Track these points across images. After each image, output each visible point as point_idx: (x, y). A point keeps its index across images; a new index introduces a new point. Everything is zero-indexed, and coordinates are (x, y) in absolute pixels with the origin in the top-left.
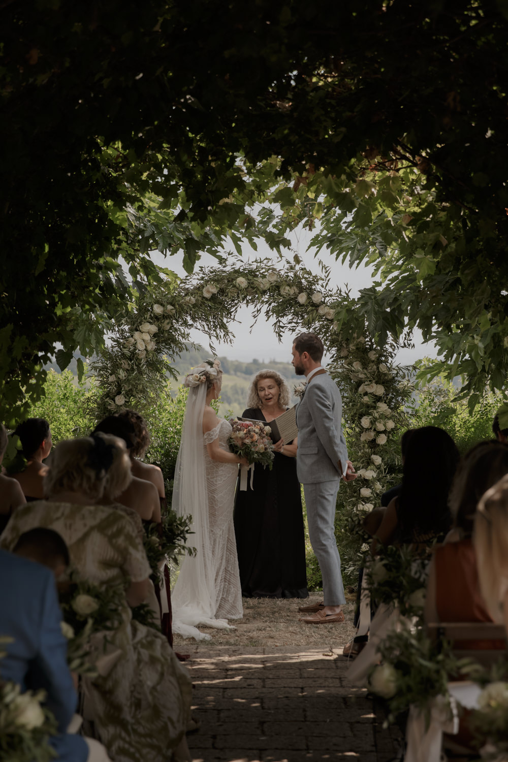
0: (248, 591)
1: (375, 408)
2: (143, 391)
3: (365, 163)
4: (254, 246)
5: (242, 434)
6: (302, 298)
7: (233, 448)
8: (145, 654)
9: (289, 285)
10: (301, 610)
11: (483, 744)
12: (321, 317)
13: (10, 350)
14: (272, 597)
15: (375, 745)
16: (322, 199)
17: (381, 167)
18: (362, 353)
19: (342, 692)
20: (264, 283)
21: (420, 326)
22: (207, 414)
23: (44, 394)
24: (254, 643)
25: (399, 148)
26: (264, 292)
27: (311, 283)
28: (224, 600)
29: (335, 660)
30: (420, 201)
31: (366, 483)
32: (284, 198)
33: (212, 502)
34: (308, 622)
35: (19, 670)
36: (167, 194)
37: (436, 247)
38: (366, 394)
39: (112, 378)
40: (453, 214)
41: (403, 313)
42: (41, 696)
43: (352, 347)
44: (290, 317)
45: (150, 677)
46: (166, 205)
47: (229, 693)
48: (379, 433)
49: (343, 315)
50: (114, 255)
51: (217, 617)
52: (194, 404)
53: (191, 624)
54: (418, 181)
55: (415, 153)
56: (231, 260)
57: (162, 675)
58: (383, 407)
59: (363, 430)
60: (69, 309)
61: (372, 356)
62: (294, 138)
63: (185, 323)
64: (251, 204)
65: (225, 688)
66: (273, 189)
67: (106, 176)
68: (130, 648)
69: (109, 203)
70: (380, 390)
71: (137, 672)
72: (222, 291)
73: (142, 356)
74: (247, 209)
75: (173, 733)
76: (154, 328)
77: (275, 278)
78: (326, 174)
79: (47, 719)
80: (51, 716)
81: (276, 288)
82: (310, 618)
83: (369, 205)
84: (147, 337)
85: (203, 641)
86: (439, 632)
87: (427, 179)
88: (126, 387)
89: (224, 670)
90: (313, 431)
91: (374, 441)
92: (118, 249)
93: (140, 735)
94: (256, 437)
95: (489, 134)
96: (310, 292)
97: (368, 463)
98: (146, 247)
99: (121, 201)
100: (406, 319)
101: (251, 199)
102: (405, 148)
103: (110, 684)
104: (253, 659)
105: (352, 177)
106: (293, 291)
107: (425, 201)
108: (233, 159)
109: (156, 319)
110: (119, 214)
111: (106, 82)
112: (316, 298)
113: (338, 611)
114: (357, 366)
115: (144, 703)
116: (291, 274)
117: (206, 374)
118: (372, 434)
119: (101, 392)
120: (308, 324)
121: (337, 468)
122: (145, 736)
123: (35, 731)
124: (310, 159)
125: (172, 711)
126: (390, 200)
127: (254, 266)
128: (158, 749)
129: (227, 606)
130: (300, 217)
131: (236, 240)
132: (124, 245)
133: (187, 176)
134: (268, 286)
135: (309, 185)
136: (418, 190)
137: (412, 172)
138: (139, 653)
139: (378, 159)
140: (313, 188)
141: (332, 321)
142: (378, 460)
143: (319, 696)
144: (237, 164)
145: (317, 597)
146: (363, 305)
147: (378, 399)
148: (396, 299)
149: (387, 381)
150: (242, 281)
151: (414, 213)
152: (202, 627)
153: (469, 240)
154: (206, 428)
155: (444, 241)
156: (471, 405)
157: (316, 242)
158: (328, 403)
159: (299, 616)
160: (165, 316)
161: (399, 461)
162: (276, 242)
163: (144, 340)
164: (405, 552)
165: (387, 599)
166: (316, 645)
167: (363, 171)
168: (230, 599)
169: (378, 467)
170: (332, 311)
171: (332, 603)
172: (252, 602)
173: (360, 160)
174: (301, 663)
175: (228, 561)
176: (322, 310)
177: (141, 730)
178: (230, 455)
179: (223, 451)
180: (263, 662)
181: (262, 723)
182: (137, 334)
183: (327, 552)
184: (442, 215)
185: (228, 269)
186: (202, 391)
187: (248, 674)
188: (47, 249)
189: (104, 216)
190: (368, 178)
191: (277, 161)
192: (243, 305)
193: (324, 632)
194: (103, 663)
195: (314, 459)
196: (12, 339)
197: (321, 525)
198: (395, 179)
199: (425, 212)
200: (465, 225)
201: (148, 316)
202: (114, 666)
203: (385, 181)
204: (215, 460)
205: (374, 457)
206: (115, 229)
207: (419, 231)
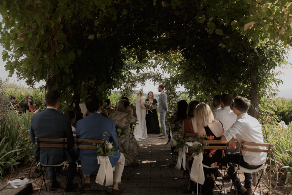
0: (148, 133)
1: (172, 99)
2: (129, 95)
3: (171, 52)
4: (150, 69)
5: (147, 103)
6: (159, 78)
7: (145, 106)
8: (131, 141)
9: (156, 76)
10: (158, 136)
11: (193, 153)
12: (162, 82)
13: (105, 86)
14: (153, 134)
15: (172, 158)
16: (163, 59)
17: (173, 53)
18: (170, 89)
19: (166, 150)
20: (152, 75)
21: (181, 84)
22: (141, 99)
23: (111, 94)
24: (149, 142)
25: (177, 49)
26: (152, 77)
27: (160, 75)
28: (144, 134)
29: (165, 145)
30: (181, 59)
31: (171, 113)
32: (156, 59)
33: (141, 116)
34: (159, 138)
35: (108, 138)
36: (134, 58)
37: (184, 68)
38: (171, 96)
39: (123, 93)
40: (187, 62)
41: (177, 81)
42: (112, 143)
43: (168, 87)
44: (156, 82)
45: (132, 145)
46: (134, 60)
47: (145, 150)
48: (173, 104)
49: (167, 81)
50: (124, 69)
51: (142, 137)
52: (138, 97)
53: (138, 138)
54: (181, 55)
55: (180, 50)
56: (145, 71)
57: (134, 145)
58: (174, 99)
59: (170, 103)
60: (115, 80)
61: (172, 89)
62: (158, 47)
63: (137, 83)
64: (149, 60)
65: (144, 149)
66: (153, 57)
67: (123, 54)
68: (128, 140)
69: (123, 60)
70: (173, 96)
71: (130, 144)
72: (144, 77)
73: (129, 89)
74: (149, 61)
75: (135, 155)
76: (131, 84)
77: (153, 75)
78: (164, 54)
79: (113, 147)
80: (114, 147)
81: (154, 76)
82: (160, 138)
83: (172, 60)
84: (130, 85)
85: (140, 141)
86: (185, 134)
87: (182, 55)
88: (126, 95)
89: (144, 146)
90: (162, 103)
91: (172, 105)
92: (125, 68)
93: (129, 155)
94: (150, 104)
95: (194, 46)
96: (160, 77)
97: (171, 109)
98: (129, 68)
99: (125, 59)
100: (178, 82)
101: (149, 59)
102: (178, 49)
103: (124, 145)
104: (150, 145)
105: (169, 54)
106: (157, 77)
107: (182, 59)
108: (146, 51)
109: (132, 82)
110: (125, 62)
111: (123, 36)
112: (161, 78)
113: (165, 136)
114: (169, 91)
115: (131, 150)
116: (157, 74)
117: (140, 92)
118: (172, 104)
119: (121, 96)
120: (160, 83)
121: (166, 110)
122: (131, 156)
123: (111, 149)
124: (161, 51)
125: (135, 152)
126: (175, 59)
127: (150, 72)
128: (132, 158)
129: (144, 135)
130: (159, 63)
131: (146, 67)
132: (126, 68)
133: (138, 54)
134: (152, 76)
135: (160, 56)
136: (181, 57)
137: (180, 54)
138: (130, 141)
139: (173, 52)
140: (161, 57)
141: (164, 83)
142: (173, 109)
143: (162, 150)
144: (147, 52)
145: (161, 134)
146: (170, 79)
147: (173, 97)
148: (176, 78)
149: (174, 94)
150: (148, 75)
151: (180, 62)
152: (140, 139)
153: (190, 67)
154: (140, 102)
155: (186, 67)
156: (190, 99)
157: (161, 68)
158: (165, 97)
159: (158, 137)
160: (133, 81)
161: (177, 109)
162: (154, 67)
163: (129, 86)
164: (178, 122)
165: (175, 131)
166: (161, 142)
167: (171, 54)
168: (145, 134)
169: (173, 110)
170: (164, 81)
171: (164, 135)
172: (149, 135)
173: (170, 51)
174: (159, 145)
175: (144, 127)
176: (162, 81)
177: (130, 154)
178: (145, 107)
179: (144, 106)
180: (151, 145)
181: (151, 155)
182: (128, 85)
183: (163, 125)
184: (185, 62)
185: (145, 73)
186: (140, 95)
187: (149, 147)
188: (112, 67)
189: (122, 62)
190: (172, 55)
191: (155, 51)
192: (148, 79)
193: (162, 140)
194: (122, 142)
195: (162, 108)
196: (105, 84)
197: (163, 120)
198: (176, 55)
199: (182, 61)
200: (189, 64)
201: (130, 81)
202: (124, 142)
203: (175, 55)
204: (142, 108)
205: (172, 108)
206: (124, 64)
207: (181, 65)
